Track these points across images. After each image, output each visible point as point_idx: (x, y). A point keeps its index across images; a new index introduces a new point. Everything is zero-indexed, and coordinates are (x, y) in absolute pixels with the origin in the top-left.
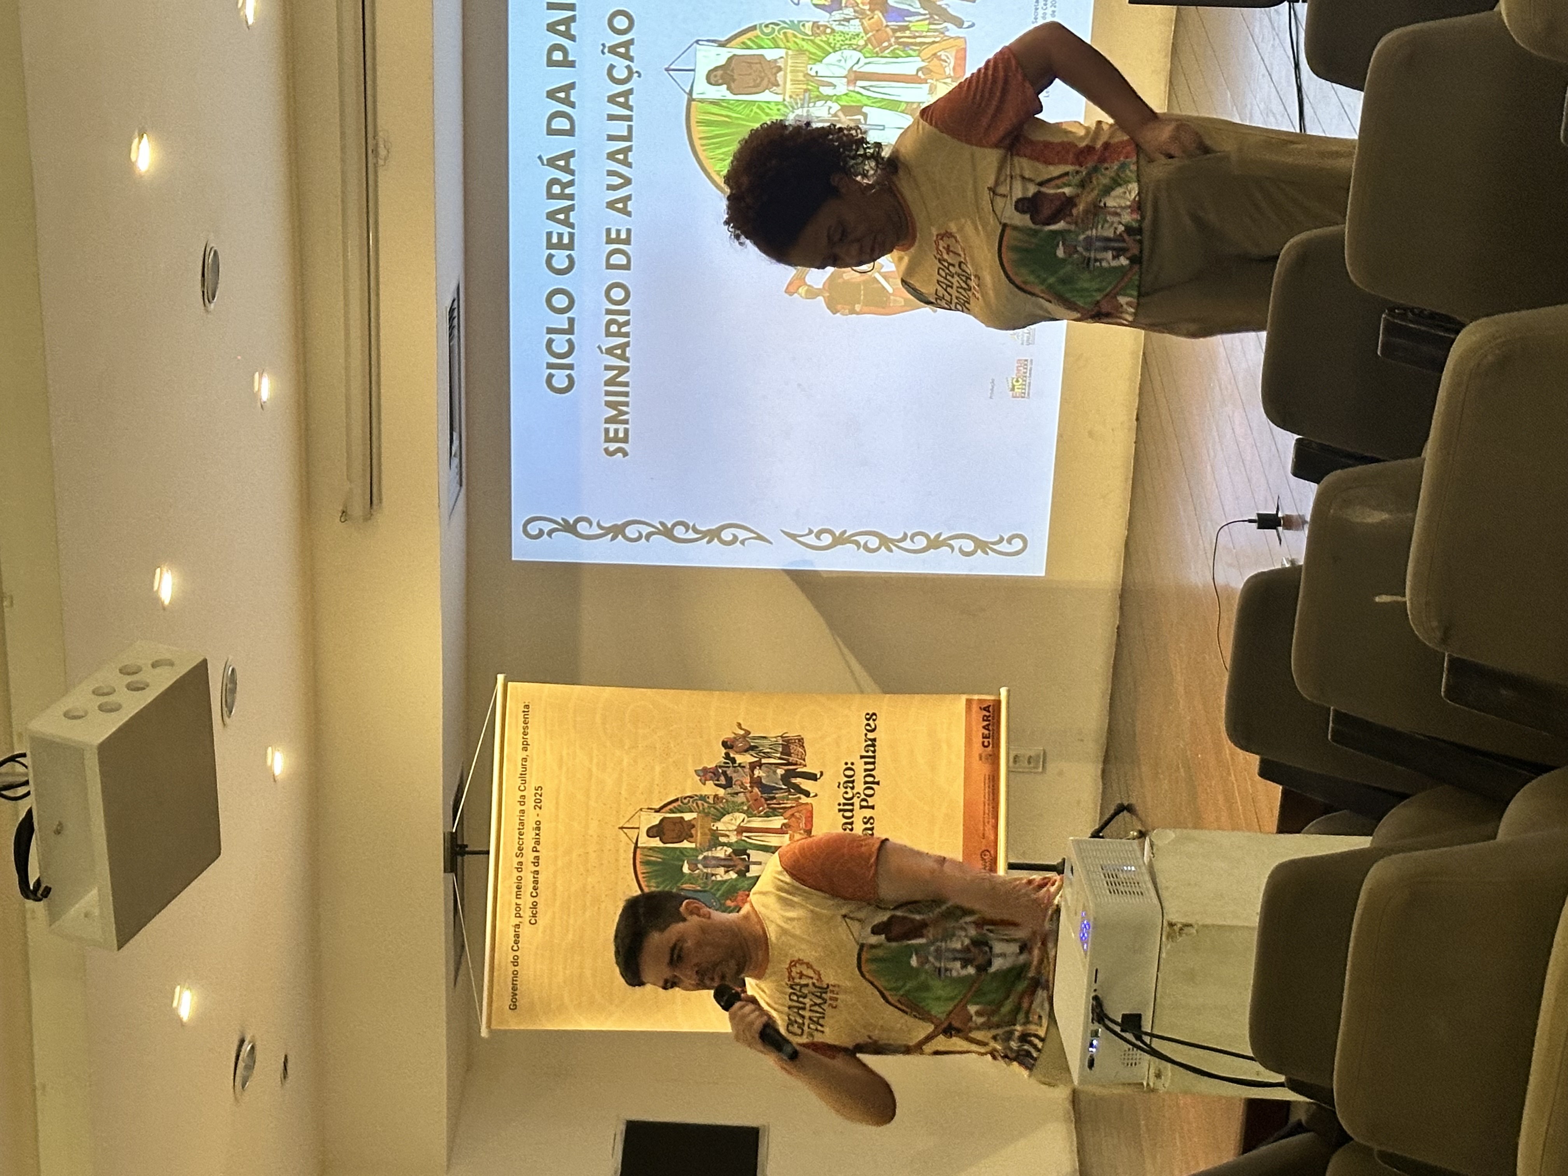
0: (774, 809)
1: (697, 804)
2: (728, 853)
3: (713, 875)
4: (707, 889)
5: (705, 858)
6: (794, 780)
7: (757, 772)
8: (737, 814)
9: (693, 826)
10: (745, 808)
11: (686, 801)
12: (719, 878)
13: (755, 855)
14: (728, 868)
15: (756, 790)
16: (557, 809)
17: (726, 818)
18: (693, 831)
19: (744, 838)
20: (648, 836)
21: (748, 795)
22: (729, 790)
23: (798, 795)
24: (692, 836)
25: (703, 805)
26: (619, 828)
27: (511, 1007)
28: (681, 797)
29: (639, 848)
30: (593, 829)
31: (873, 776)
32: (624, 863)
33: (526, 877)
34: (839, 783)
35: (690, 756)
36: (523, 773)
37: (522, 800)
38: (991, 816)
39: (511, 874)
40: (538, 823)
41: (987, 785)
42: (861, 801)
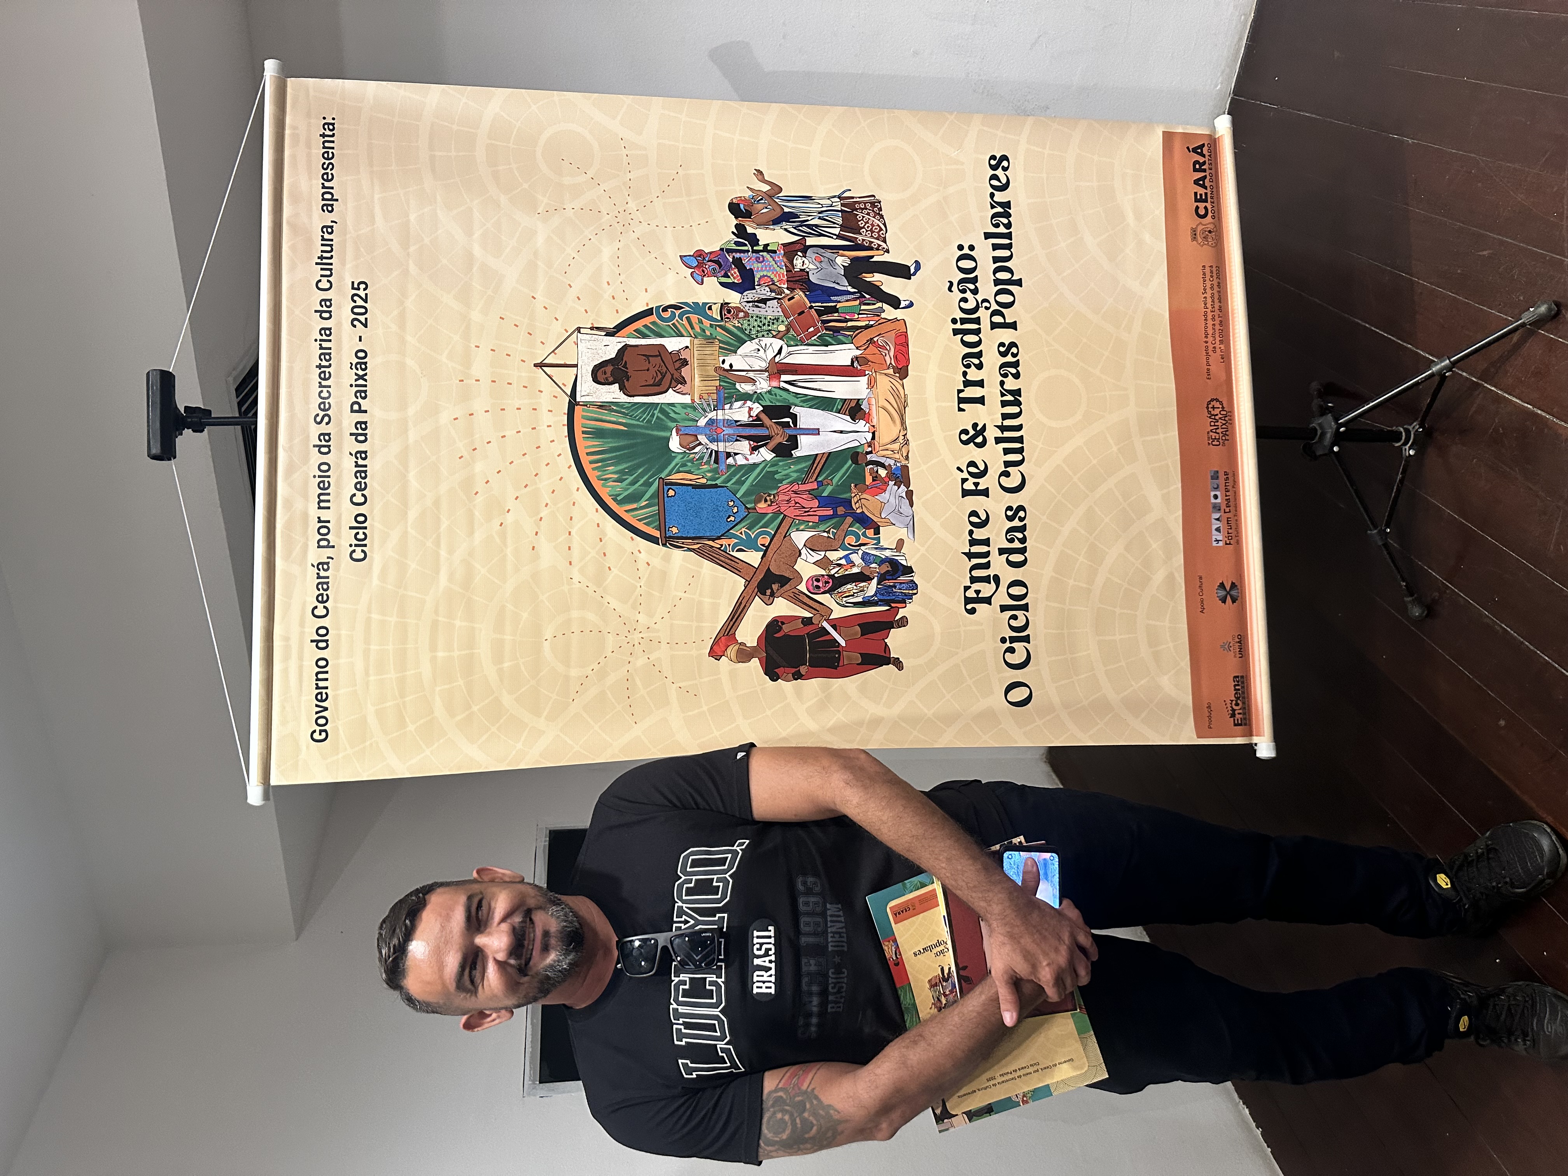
0: (836, 330)
1: (688, 319)
2: (754, 413)
3: (728, 455)
4: (718, 482)
5: (711, 422)
6: (870, 278)
7: (798, 262)
9: (685, 363)
10: (782, 328)
11: (667, 314)
12: (740, 460)
13: (807, 417)
14: (757, 442)
15: (800, 295)
16: (402, 326)
17: (748, 347)
18: (685, 372)
19: (783, 385)
20: (596, 380)
21: (786, 303)
22: (750, 295)
23: (879, 305)
24: (683, 382)
25: (701, 322)
26: (536, 365)
27: (316, 736)
28: (658, 307)
29: (578, 404)
30: (480, 367)
31: (1009, 270)
32: (550, 434)
33: (338, 465)
34: (951, 283)
35: (670, 229)
36: (325, 255)
37: (325, 309)
38: (1218, 339)
39: (306, 460)
40: (361, 354)
41: (1208, 284)
42: (992, 316)
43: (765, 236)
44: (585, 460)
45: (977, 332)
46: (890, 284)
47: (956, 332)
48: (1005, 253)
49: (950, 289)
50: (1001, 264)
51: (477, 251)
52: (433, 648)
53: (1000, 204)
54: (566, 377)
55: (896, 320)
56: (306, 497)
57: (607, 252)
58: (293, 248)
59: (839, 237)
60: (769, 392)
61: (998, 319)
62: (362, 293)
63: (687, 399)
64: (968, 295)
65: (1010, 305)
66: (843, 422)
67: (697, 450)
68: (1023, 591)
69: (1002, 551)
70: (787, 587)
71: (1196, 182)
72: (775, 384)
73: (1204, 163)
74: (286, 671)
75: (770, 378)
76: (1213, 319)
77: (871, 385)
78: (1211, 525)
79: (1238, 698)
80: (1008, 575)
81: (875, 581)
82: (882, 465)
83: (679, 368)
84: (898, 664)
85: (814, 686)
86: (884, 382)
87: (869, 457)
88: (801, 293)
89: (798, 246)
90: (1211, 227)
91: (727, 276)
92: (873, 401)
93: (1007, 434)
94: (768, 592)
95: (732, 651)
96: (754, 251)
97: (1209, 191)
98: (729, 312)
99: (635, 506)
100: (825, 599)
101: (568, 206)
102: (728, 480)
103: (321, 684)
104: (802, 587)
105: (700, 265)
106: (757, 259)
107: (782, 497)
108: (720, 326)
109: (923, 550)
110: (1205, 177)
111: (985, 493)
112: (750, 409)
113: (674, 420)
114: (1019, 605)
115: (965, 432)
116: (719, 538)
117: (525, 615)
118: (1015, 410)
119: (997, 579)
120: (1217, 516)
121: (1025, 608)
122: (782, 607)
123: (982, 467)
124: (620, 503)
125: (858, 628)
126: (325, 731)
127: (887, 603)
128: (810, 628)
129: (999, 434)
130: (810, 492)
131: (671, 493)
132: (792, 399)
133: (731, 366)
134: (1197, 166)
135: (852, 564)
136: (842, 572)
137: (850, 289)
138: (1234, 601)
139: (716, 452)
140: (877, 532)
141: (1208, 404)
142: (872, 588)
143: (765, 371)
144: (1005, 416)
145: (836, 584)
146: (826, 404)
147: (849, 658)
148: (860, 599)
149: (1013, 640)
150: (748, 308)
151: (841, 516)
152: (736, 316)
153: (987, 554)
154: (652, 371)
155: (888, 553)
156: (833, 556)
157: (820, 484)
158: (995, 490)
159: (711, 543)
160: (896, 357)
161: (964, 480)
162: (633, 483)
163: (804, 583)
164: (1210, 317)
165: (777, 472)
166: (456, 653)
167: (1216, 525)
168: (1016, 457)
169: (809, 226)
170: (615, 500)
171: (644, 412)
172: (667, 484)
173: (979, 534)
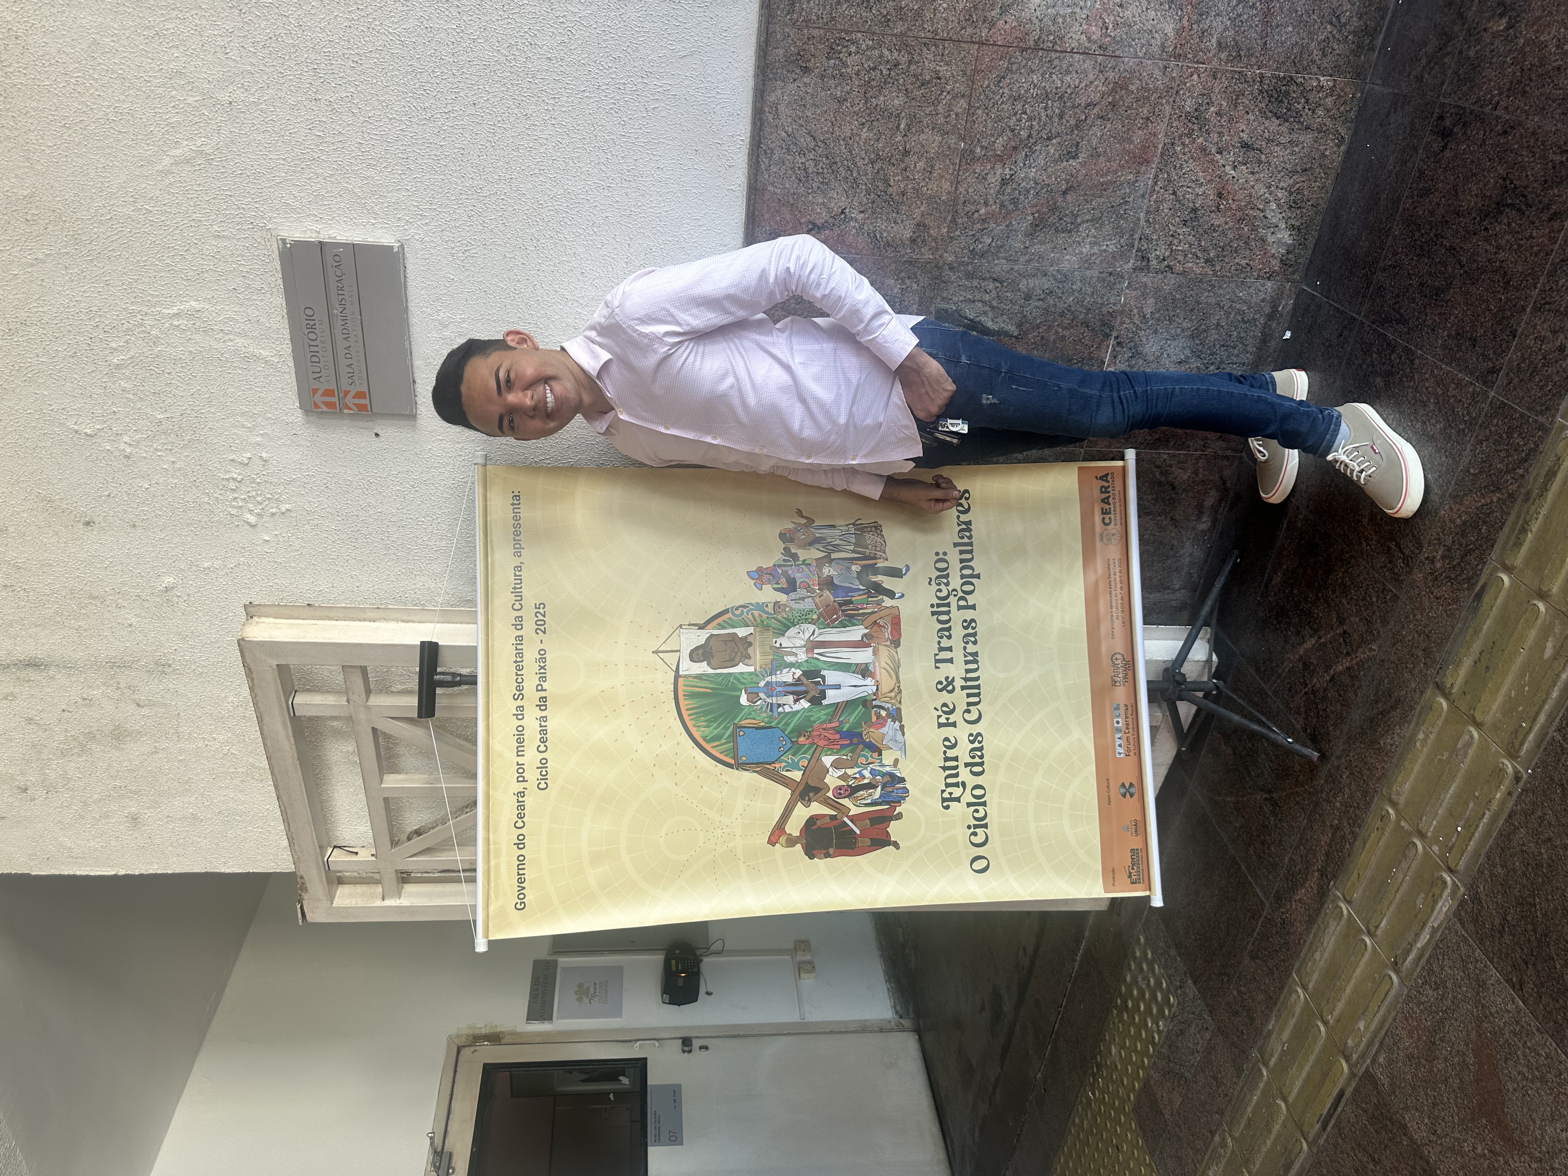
0: (851, 616)
1: (752, 614)
2: (796, 676)
3: (779, 706)
4: (773, 724)
5: (768, 684)
8: (805, 626)
9: (750, 644)
10: (815, 617)
11: (738, 612)
12: (787, 709)
13: (832, 677)
14: (798, 696)
17: (792, 631)
18: (750, 650)
19: (815, 656)
20: (692, 660)
21: (817, 600)
22: (793, 595)
23: (881, 597)
24: (749, 657)
25: (760, 616)
26: (653, 652)
27: (518, 906)
28: (732, 608)
29: (680, 676)
30: (617, 655)
31: (972, 568)
32: (663, 697)
33: (529, 727)
34: (931, 579)
35: (739, 554)
36: (517, 586)
37: (518, 623)
38: (1118, 610)
39: (509, 724)
40: (542, 652)
41: (1112, 571)
42: (958, 600)
43: (802, 554)
44: (685, 713)
45: (948, 613)
46: (887, 582)
47: (933, 613)
48: (969, 556)
49: (930, 584)
50: (965, 563)
53: (964, 523)
54: (672, 659)
55: (892, 607)
56: (510, 750)
58: (496, 583)
60: (806, 661)
61: (962, 603)
62: (542, 611)
63: (751, 669)
64: (943, 587)
65: (972, 592)
66: (857, 680)
67: (758, 703)
68: (982, 792)
69: (967, 765)
70: (819, 794)
71: (1103, 501)
73: (1109, 487)
75: (807, 651)
76: (1115, 596)
77: (875, 653)
78: (1114, 742)
79: (1133, 865)
80: (971, 781)
81: (879, 788)
82: (883, 708)
84: (896, 845)
86: (884, 651)
87: (874, 703)
93: (969, 683)
94: (807, 798)
95: (783, 839)
97: (1112, 507)
98: (779, 608)
99: (717, 743)
100: (846, 802)
102: (778, 723)
103: (521, 872)
104: (830, 794)
107: (815, 733)
108: (774, 618)
109: (912, 766)
111: (954, 725)
112: (794, 673)
114: (979, 802)
115: (940, 683)
116: (773, 763)
117: (647, 820)
118: (974, 666)
119: (964, 784)
120: (1119, 736)
121: (984, 804)
122: (817, 808)
123: (951, 707)
124: (708, 742)
125: (868, 822)
126: (524, 903)
129: (964, 684)
130: (833, 728)
131: (742, 733)
133: (781, 644)
135: (864, 777)
139: (772, 704)
140: (880, 754)
143: (804, 647)
144: (968, 671)
146: (845, 667)
148: (869, 801)
149: (976, 827)
150: (793, 605)
151: (855, 744)
153: (956, 767)
155: (888, 769)
156: (850, 772)
157: (841, 723)
158: (961, 723)
159: (768, 766)
160: (891, 632)
161: (939, 717)
162: (716, 728)
163: (831, 792)
164: (1113, 594)
165: (812, 716)
167: (1118, 742)
168: (976, 699)
169: (832, 546)
170: (705, 740)
171: (723, 679)
172: (739, 727)
173: (951, 753)
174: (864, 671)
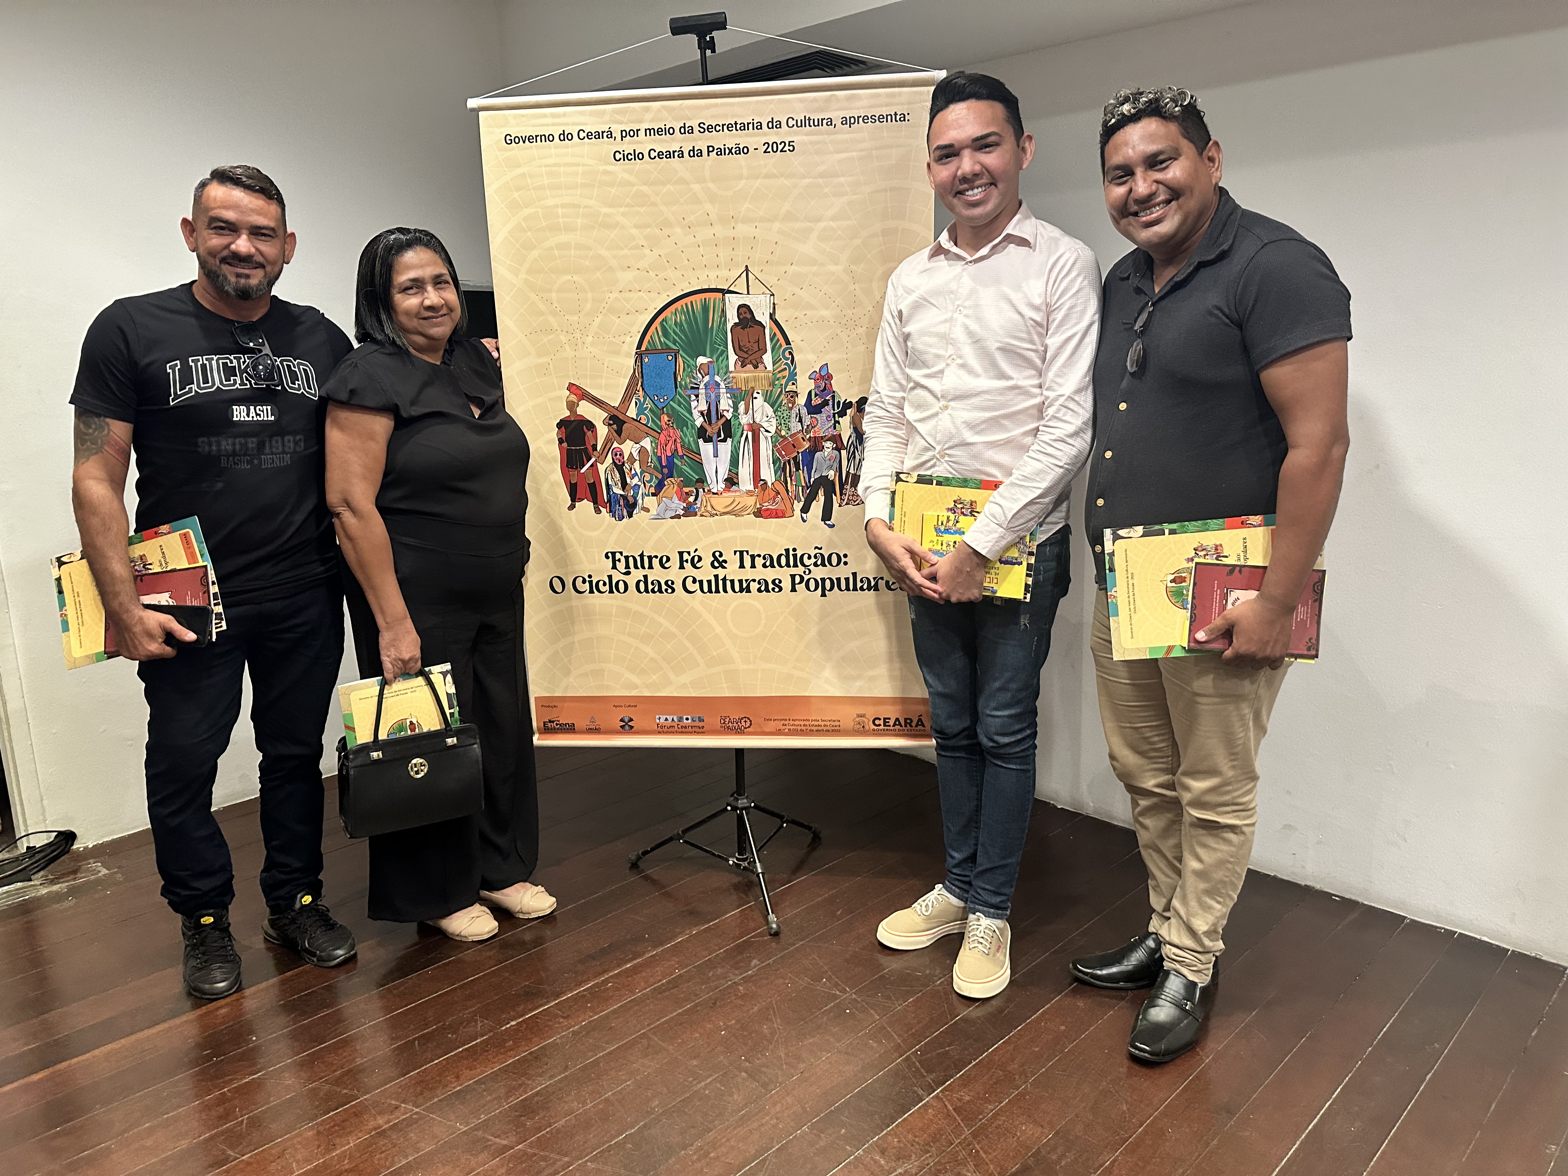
1: (785, 369)
2: (725, 413)
4: (679, 389)
6: (821, 493)
8: (774, 422)
9: (756, 367)
10: (783, 433)
11: (787, 354)
12: (694, 404)
13: (725, 448)
14: (707, 415)
15: (807, 445)
16: (766, 176)
17: (769, 410)
18: (750, 367)
20: (740, 307)
21: (800, 436)
22: (804, 411)
23: (803, 499)
24: (743, 366)
25: (784, 377)
26: (747, 266)
27: (508, 137)
28: (791, 348)
30: (744, 230)
31: (831, 589)
32: (703, 277)
33: (673, 140)
35: (845, 356)
36: (812, 122)
37: (774, 125)
38: (792, 728)
39: (676, 119)
40: (745, 150)
41: (828, 723)
42: (800, 576)
44: (687, 300)
45: (788, 565)
47: (787, 550)
48: (843, 587)
49: (816, 548)
50: (836, 583)
51: (822, 224)
52: (563, 206)
53: (876, 584)
54: (741, 287)
56: (651, 121)
57: (825, 313)
58: (815, 100)
59: (848, 473)
60: (740, 424)
61: (798, 579)
62: (786, 148)
64: (813, 560)
65: (808, 589)
66: (723, 473)
68: (622, 590)
69: (645, 577)
70: (615, 435)
71: (897, 719)
72: (746, 427)
73: (911, 726)
74: (545, 116)
75: (749, 424)
76: (804, 725)
77: (749, 493)
78: (670, 715)
80: (631, 581)
81: (622, 493)
82: (696, 499)
83: (752, 363)
84: (572, 507)
85: (554, 451)
86: (751, 501)
87: (701, 490)
88: (807, 446)
89: (840, 445)
90: (867, 727)
91: (816, 395)
92: (738, 494)
93: (721, 583)
94: (611, 422)
95: (573, 398)
96: (834, 414)
97: (891, 728)
98: (792, 397)
99: (660, 334)
100: (609, 459)
101: (856, 286)
102: (681, 396)
103: (539, 138)
104: (615, 445)
105: (822, 377)
106: (829, 416)
107: (671, 431)
108: (781, 391)
109: (644, 525)
110: (901, 726)
111: (682, 567)
113: (717, 359)
114: (613, 587)
115: (721, 555)
116: (643, 389)
117: (587, 263)
118: (737, 588)
119: (628, 573)
120: (675, 719)
121: (611, 592)
123: (698, 565)
124: (661, 323)
126: (511, 143)
127: (609, 501)
128: (590, 449)
129: (721, 577)
130: (676, 450)
131: (670, 358)
132: (736, 439)
133: (756, 398)
134: (908, 721)
135: (632, 478)
136: (626, 470)
137: (812, 480)
138: (622, 727)
140: (653, 495)
141: (749, 719)
142: (618, 491)
143: (754, 421)
144: (732, 581)
145: (619, 467)
147: (573, 475)
148: (610, 483)
149: (591, 582)
150: (795, 411)
151: (662, 470)
152: (789, 402)
153: (643, 567)
154: (748, 345)
156: (637, 465)
157: (682, 457)
158: (684, 573)
159: (640, 384)
160: (768, 509)
161: (689, 553)
162: (675, 332)
163: (618, 446)
164: (807, 723)
166: (561, 220)
167: (670, 718)
168: (706, 589)
169: (854, 452)
170: (664, 320)
171: (721, 339)
172: (675, 355)
173: (655, 562)
174: (731, 482)
